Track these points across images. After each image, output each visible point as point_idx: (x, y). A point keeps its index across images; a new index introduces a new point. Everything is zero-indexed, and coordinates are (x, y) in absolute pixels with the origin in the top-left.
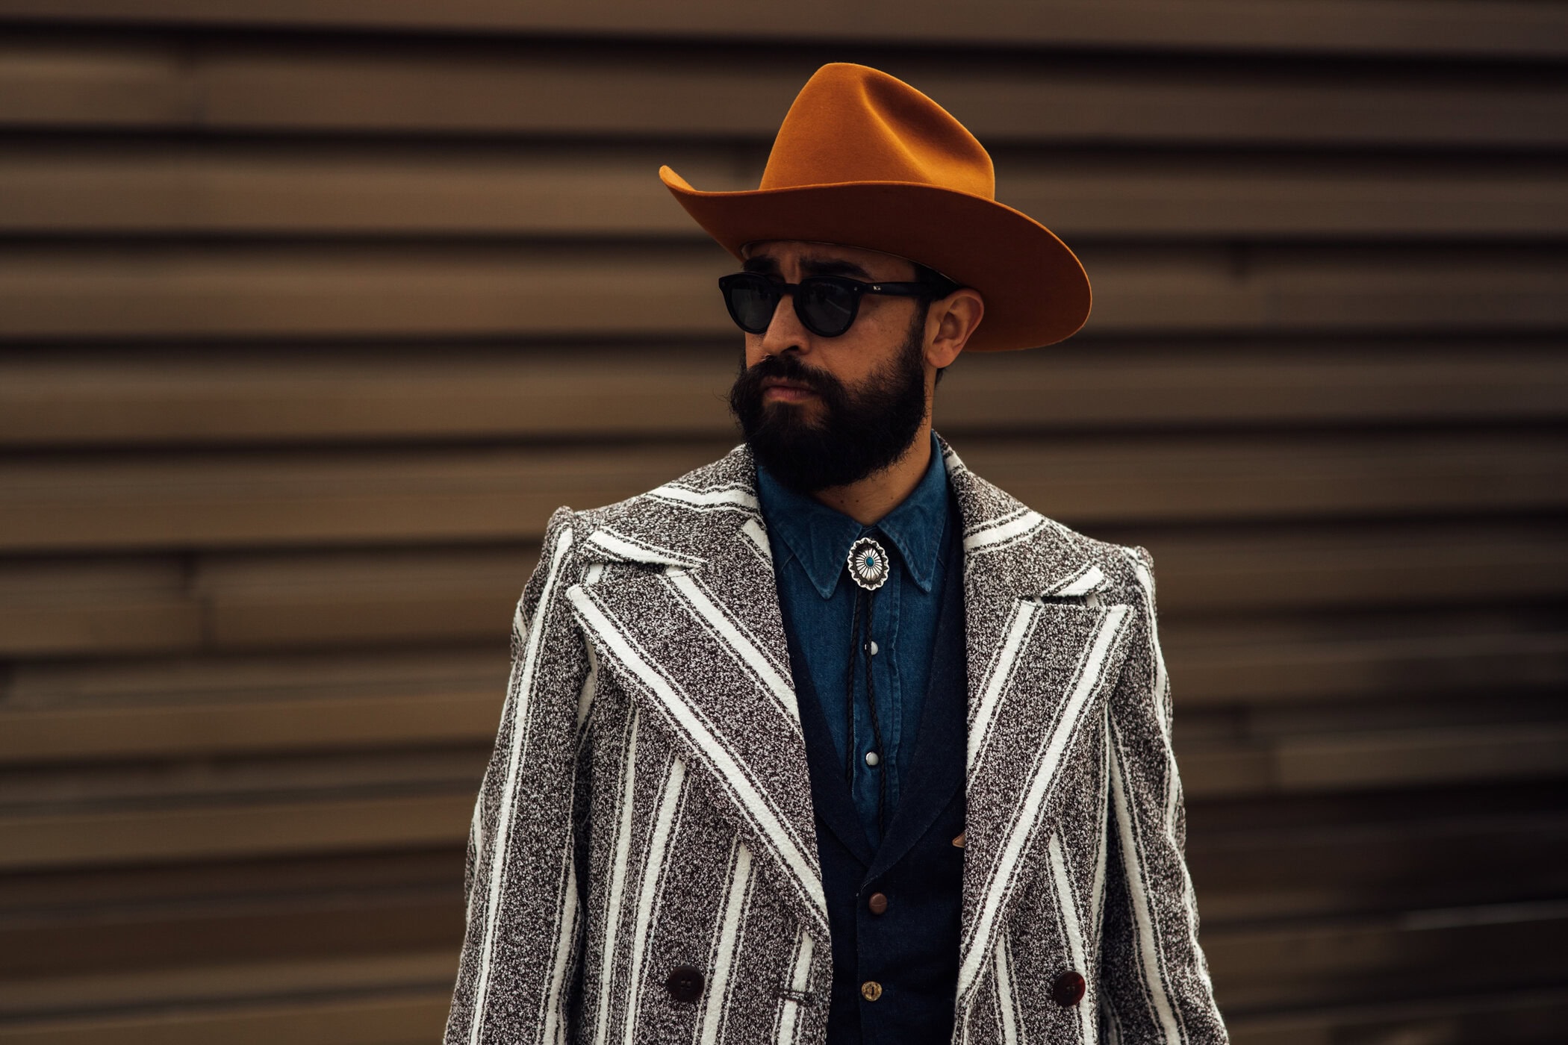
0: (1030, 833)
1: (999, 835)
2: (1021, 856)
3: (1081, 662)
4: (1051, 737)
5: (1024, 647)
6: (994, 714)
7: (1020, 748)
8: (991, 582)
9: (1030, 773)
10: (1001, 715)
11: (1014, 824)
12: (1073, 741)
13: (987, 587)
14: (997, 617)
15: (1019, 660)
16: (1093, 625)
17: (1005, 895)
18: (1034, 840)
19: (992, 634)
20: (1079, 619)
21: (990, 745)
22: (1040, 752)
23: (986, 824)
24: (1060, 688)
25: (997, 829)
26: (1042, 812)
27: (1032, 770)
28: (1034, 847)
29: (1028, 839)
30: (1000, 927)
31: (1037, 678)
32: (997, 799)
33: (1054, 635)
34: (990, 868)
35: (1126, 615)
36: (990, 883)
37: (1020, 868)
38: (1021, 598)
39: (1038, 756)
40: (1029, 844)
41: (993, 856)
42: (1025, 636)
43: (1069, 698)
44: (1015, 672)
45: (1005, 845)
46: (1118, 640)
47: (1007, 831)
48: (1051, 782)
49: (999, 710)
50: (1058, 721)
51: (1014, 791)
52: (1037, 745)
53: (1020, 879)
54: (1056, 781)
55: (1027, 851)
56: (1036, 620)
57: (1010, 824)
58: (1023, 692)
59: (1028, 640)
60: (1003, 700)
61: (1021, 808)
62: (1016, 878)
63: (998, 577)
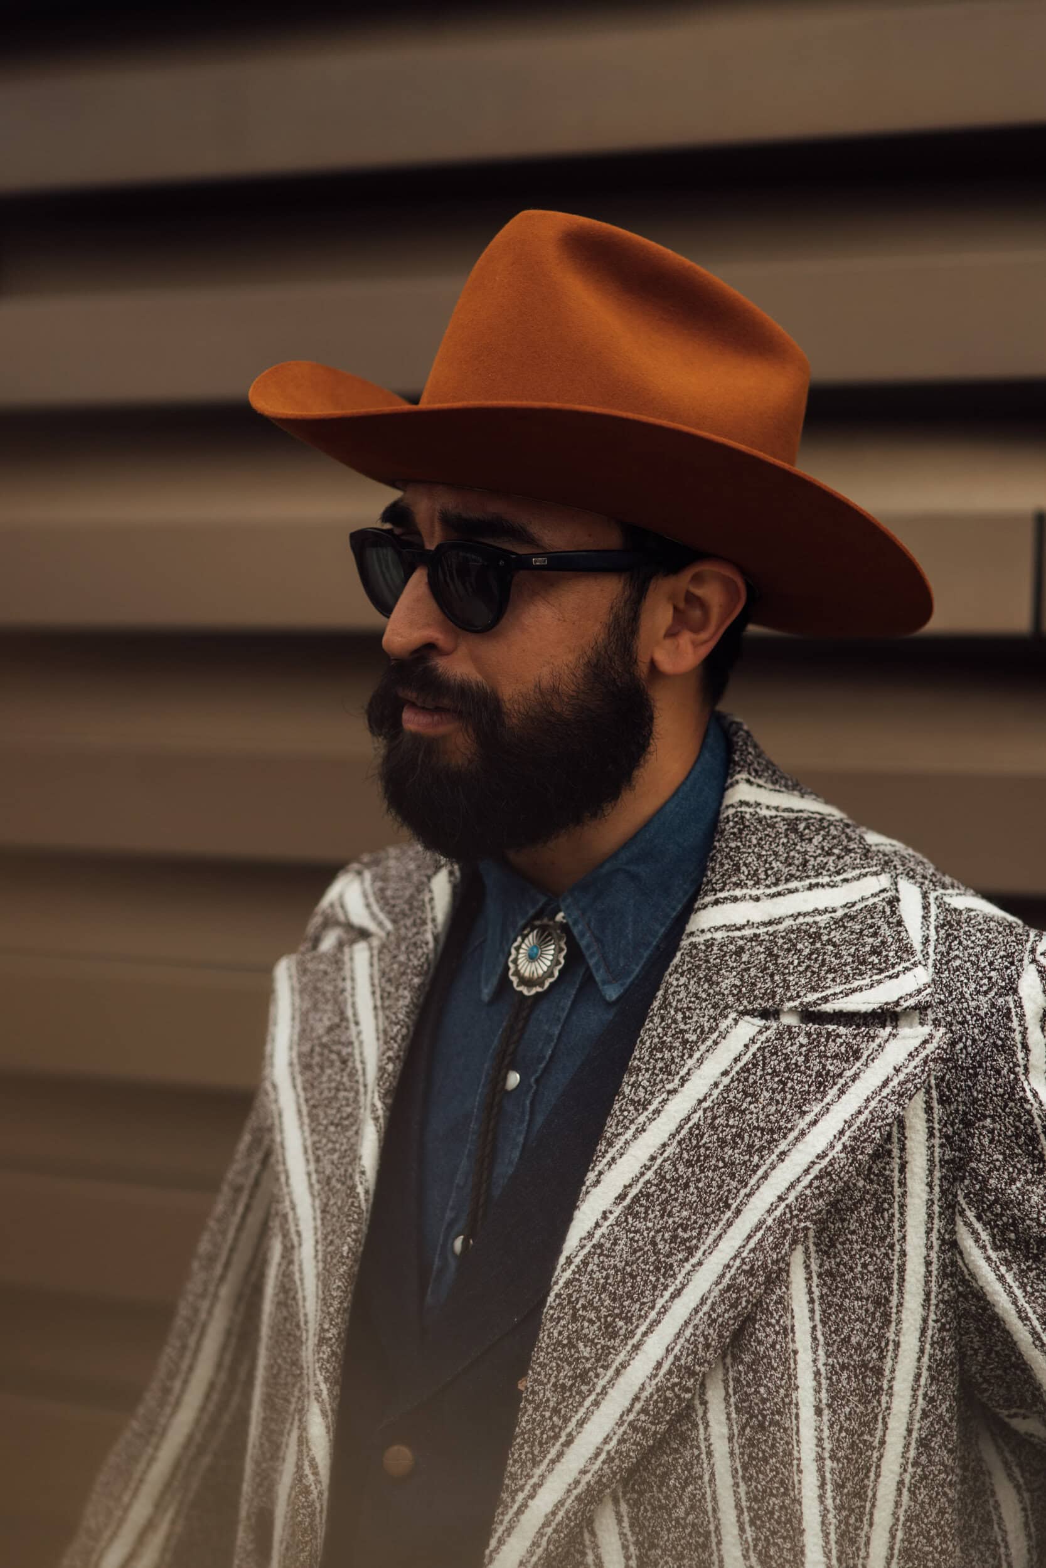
0: (643, 1388)
1: (584, 1388)
2: (620, 1424)
3: (809, 1118)
4: (720, 1237)
5: (716, 1092)
6: (622, 1197)
7: (657, 1253)
8: (692, 988)
9: (667, 1295)
10: (635, 1199)
11: (618, 1373)
12: (752, 1244)
13: (683, 994)
14: (685, 1042)
15: (700, 1113)
16: (858, 1059)
17: (577, 1482)
18: (647, 1400)
19: (666, 1070)
20: (833, 1047)
21: (600, 1246)
22: (693, 1261)
23: (559, 1368)
24: (756, 1159)
25: (583, 1377)
26: (671, 1358)
27: (671, 1290)
28: (644, 1411)
29: (636, 1398)
30: (555, 1531)
31: (723, 1143)
32: (591, 1331)
33: (775, 1073)
34: (557, 1437)
35: (925, 1042)
36: (553, 1461)
37: (614, 1442)
38: (743, 1013)
39: (688, 1267)
40: (638, 1406)
41: (567, 1420)
42: (725, 1073)
43: (765, 1176)
44: (684, 1132)
45: (596, 1403)
46: (895, 1082)
47: (601, 1383)
48: (696, 1311)
49: (634, 1191)
50: (738, 1212)
51: (628, 1320)
52: (691, 1252)
53: (610, 1459)
54: (706, 1308)
55: (631, 1417)
56: (753, 1049)
57: (611, 1372)
58: (689, 1164)
59: (726, 1080)
60: (649, 1175)
61: (636, 1347)
62: (603, 1456)
63: (708, 979)
